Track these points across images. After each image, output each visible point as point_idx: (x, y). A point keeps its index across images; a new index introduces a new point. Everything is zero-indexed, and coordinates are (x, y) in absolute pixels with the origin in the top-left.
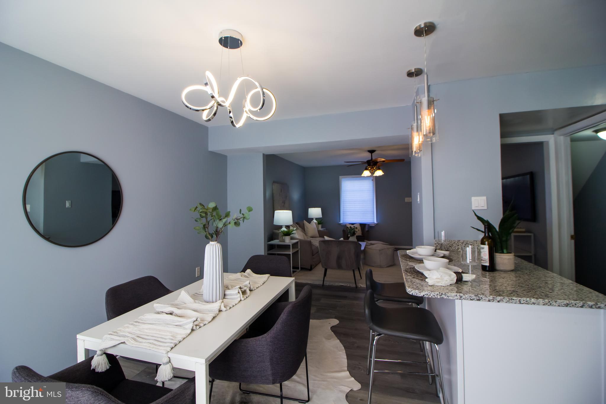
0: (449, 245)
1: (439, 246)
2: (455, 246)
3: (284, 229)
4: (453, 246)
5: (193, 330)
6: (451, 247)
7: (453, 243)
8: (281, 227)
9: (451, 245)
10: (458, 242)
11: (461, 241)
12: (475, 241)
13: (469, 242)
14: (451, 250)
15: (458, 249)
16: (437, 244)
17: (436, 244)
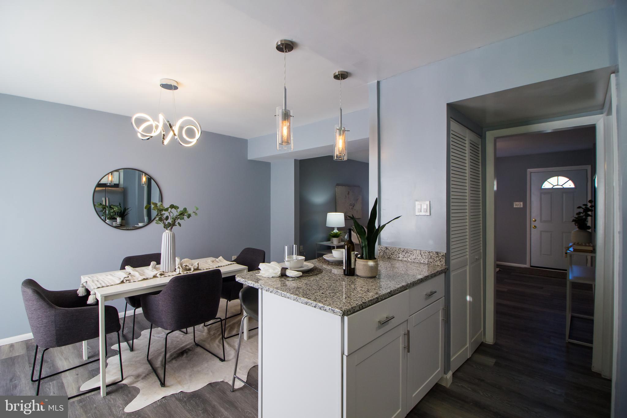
0: (391, 253)
1: (382, 252)
2: (396, 253)
3: (336, 231)
4: (394, 254)
5: (122, 282)
6: (393, 255)
7: (394, 250)
8: (333, 229)
9: (392, 253)
10: (399, 250)
11: (402, 249)
12: (415, 250)
13: (409, 251)
14: (393, 257)
15: (399, 258)
16: (381, 251)
17: (379, 250)
